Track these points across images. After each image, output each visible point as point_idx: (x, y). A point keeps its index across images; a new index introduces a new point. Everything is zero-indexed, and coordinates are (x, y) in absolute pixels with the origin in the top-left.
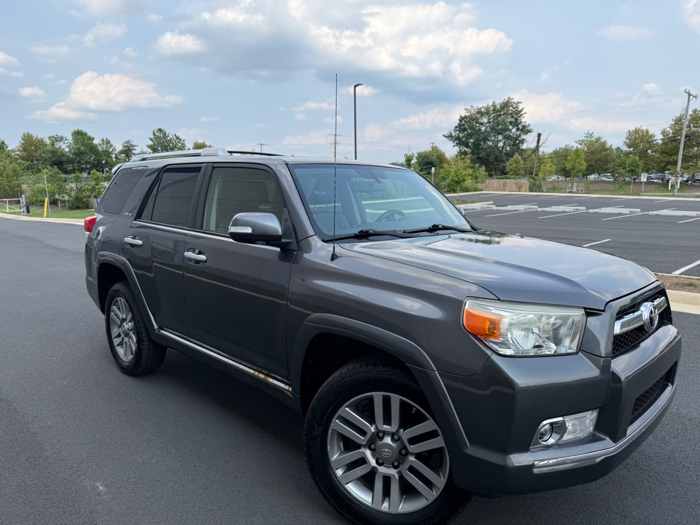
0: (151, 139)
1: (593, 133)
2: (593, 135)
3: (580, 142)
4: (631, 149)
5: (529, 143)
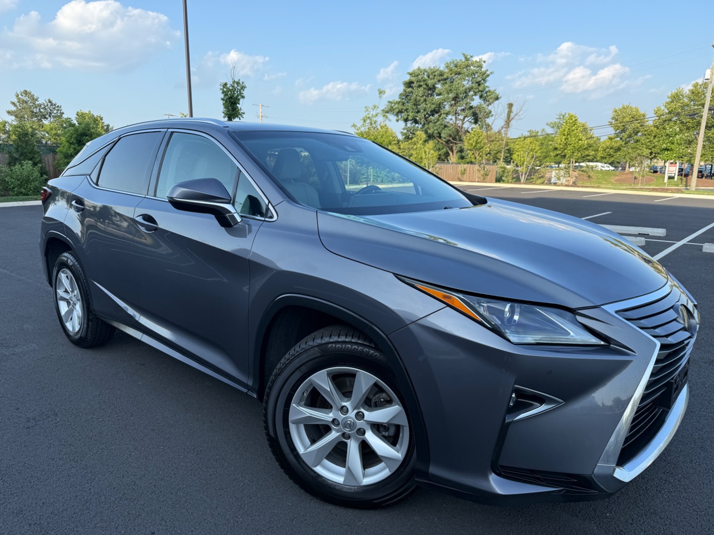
0: (13, 104)
3: (552, 125)
4: (618, 131)
5: (497, 116)
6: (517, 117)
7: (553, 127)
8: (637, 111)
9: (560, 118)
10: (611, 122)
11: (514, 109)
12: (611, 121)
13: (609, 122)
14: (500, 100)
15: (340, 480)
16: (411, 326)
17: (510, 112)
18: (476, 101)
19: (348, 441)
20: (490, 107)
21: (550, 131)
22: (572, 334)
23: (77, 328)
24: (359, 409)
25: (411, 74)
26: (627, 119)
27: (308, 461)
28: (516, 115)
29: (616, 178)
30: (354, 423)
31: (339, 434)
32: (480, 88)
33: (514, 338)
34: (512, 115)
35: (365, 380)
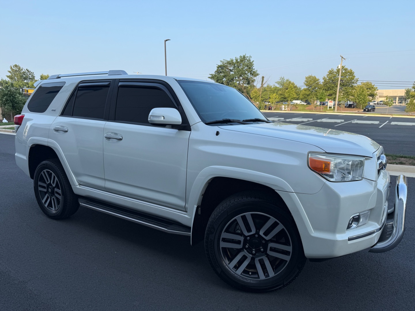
1: (284, 78)
4: (308, 87)
5: (258, 82)
6: (266, 83)
7: (279, 84)
8: (315, 78)
9: (281, 80)
11: (265, 79)
12: (305, 82)
14: (259, 75)
17: (263, 81)
20: (255, 78)
26: (312, 82)
32: (251, 70)
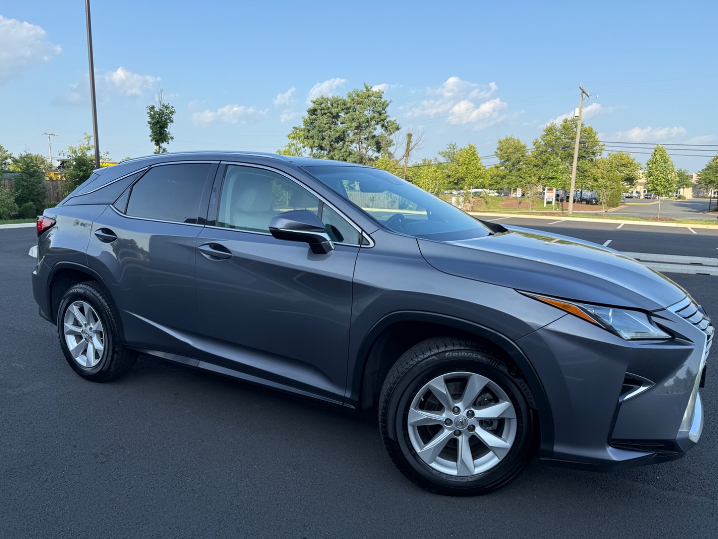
1: (455, 144)
2: (456, 146)
3: (444, 154)
4: (503, 160)
5: (398, 145)
6: (416, 147)
7: (444, 156)
8: (519, 142)
9: (450, 148)
10: (497, 153)
11: (413, 139)
12: (497, 151)
13: (495, 152)
14: (400, 130)
15: (454, 472)
16: (539, 332)
17: (409, 142)
18: (379, 131)
19: (460, 438)
20: (392, 137)
21: (442, 160)
22: (652, 331)
23: (94, 362)
24: (470, 408)
25: (314, 103)
26: (511, 150)
27: (425, 458)
28: (416, 144)
29: (503, 203)
30: (465, 420)
31: (451, 432)
32: (382, 117)
33: (626, 335)
34: (412, 145)
35: (477, 382)
